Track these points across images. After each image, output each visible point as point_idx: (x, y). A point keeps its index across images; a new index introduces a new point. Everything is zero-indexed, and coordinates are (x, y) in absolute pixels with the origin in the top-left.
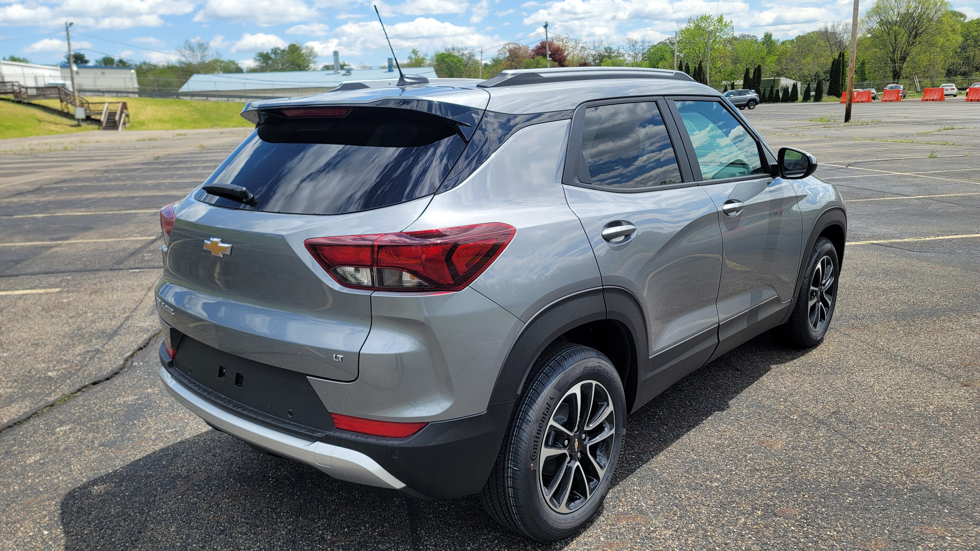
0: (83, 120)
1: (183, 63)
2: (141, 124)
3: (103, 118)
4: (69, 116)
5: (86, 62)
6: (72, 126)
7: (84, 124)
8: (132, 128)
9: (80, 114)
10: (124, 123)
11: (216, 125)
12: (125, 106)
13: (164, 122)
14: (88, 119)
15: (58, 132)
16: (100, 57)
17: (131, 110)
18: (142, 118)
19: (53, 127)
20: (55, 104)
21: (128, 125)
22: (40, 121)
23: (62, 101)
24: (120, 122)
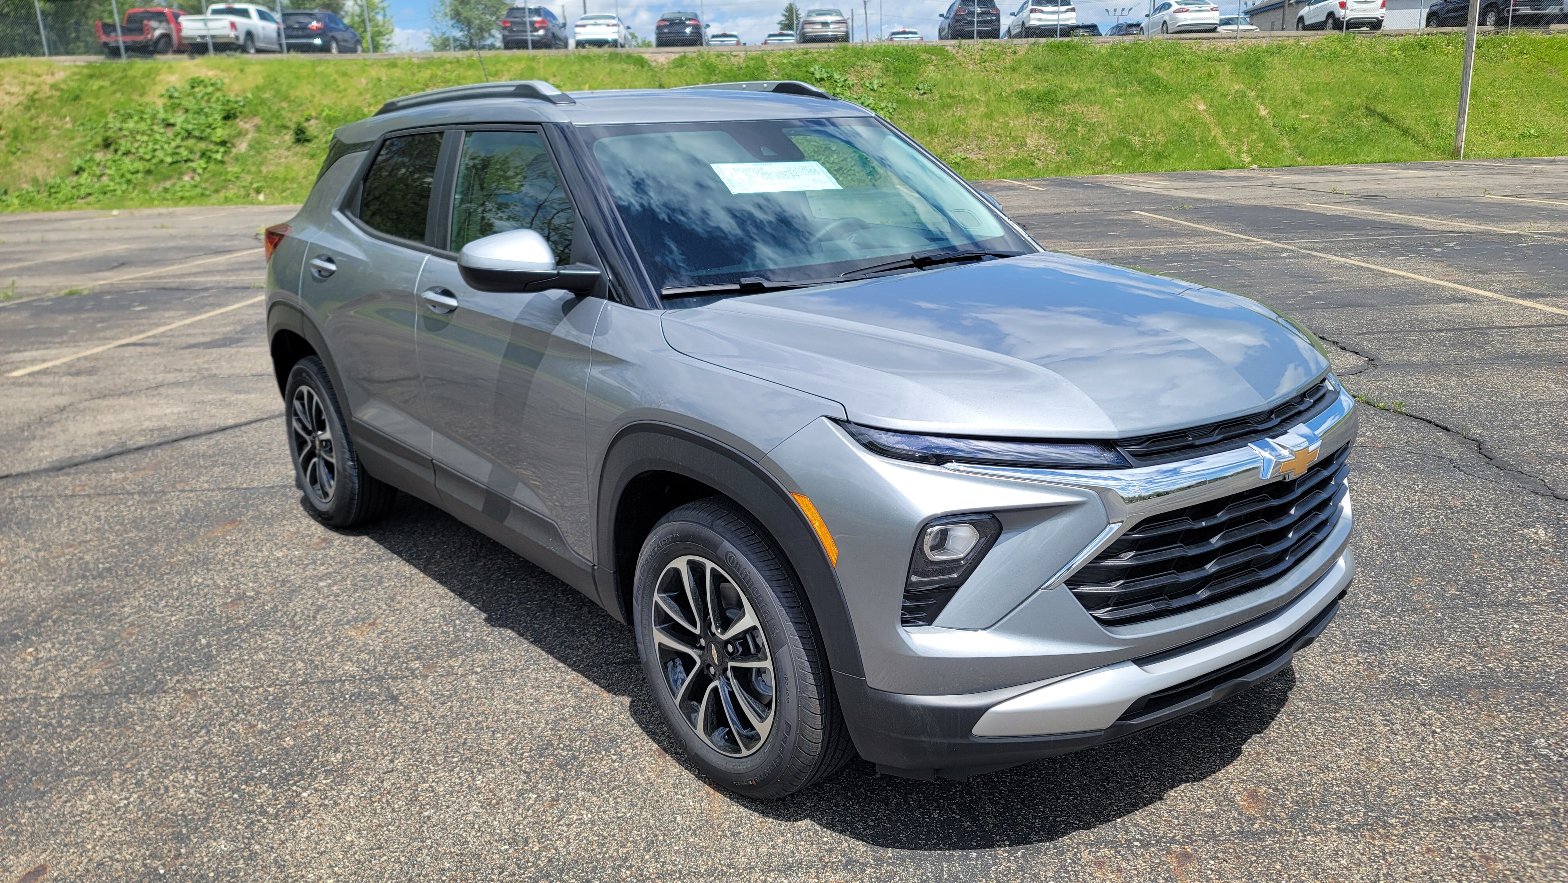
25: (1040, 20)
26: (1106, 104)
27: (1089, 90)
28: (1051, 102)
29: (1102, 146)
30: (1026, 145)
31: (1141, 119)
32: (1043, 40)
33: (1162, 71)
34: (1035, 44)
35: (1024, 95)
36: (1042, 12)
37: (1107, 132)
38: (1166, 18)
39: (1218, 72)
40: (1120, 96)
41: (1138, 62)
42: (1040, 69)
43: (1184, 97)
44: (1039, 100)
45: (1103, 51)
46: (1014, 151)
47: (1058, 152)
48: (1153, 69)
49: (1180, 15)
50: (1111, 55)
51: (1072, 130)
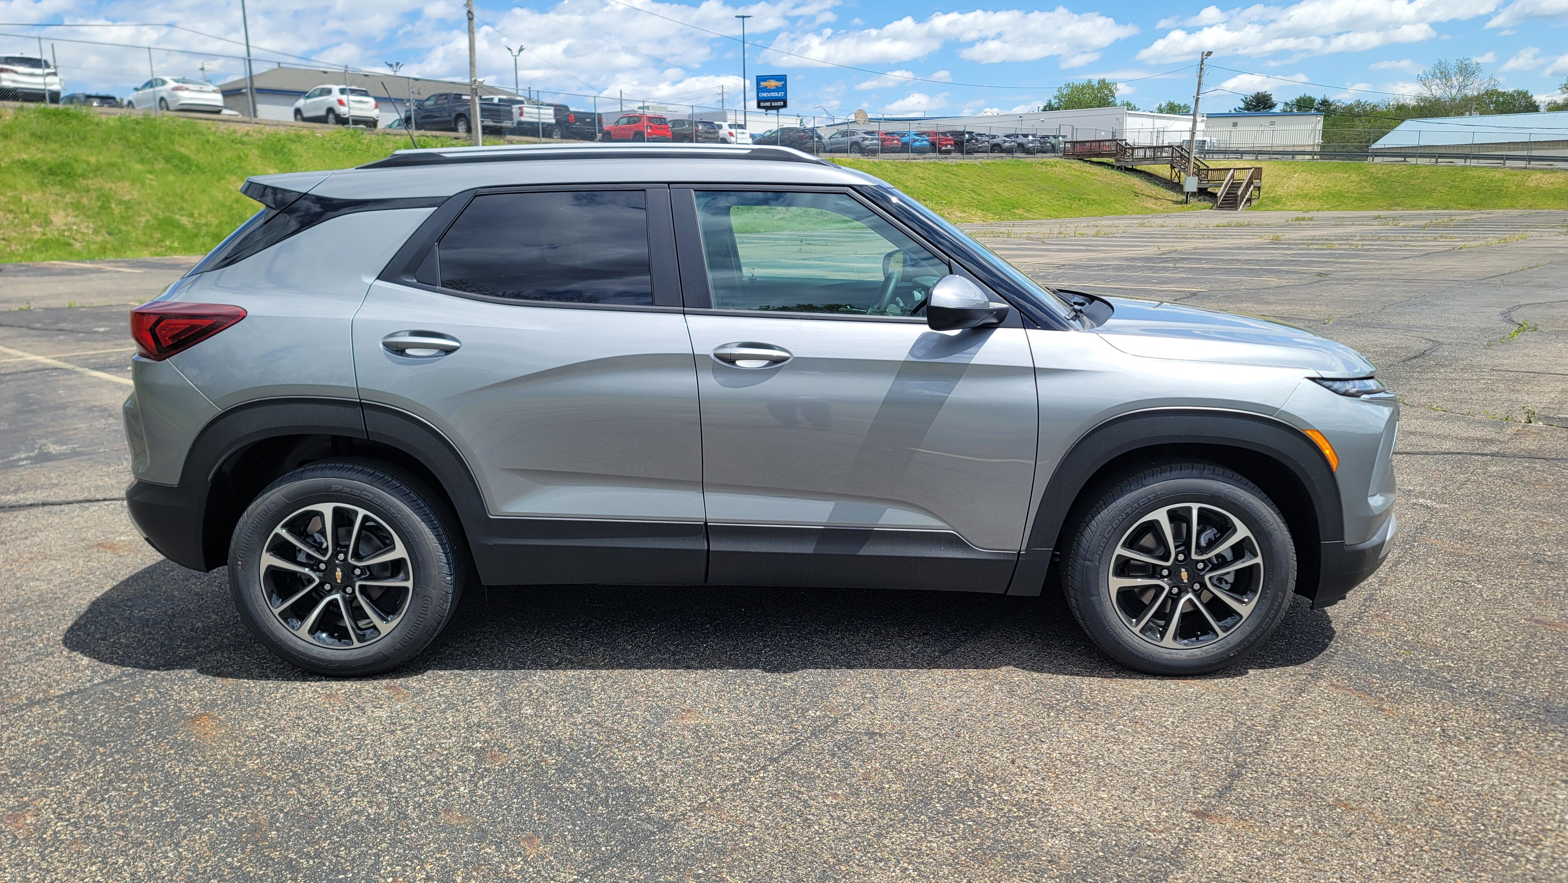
0: (1193, 194)
1: (1425, 100)
2: (1276, 200)
3: (1220, 192)
4: (1176, 186)
5: (1272, 106)
6: (1177, 202)
7: (1192, 200)
8: (1258, 208)
9: (1191, 184)
10: (1249, 200)
11: (1398, 205)
12: (1257, 173)
13: (1313, 198)
14: (1202, 192)
15: (1154, 211)
16: (1292, 97)
17: (1266, 181)
18: (1280, 191)
19: (1150, 204)
20: (1163, 170)
21: (1254, 203)
22: (1136, 194)
23: (1173, 167)
24: (1243, 197)
25: (14, 81)
26: (136, 180)
27: (111, 165)
28: (69, 175)
29: (147, 225)
30: (51, 222)
31: (182, 197)
32: (32, 105)
33: (187, 148)
34: (22, 108)
35: (30, 167)
36: (16, 72)
37: (148, 210)
38: (164, 94)
39: (247, 156)
40: (151, 172)
41: (156, 138)
42: (40, 138)
43: (220, 178)
44: (52, 172)
45: (111, 123)
46: (39, 230)
47: (96, 232)
48: (177, 147)
49: (181, 94)
50: (123, 127)
51: (105, 207)
